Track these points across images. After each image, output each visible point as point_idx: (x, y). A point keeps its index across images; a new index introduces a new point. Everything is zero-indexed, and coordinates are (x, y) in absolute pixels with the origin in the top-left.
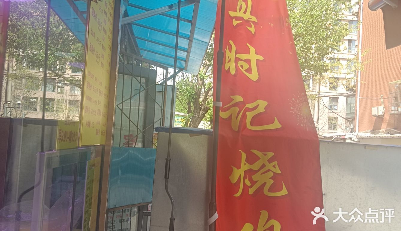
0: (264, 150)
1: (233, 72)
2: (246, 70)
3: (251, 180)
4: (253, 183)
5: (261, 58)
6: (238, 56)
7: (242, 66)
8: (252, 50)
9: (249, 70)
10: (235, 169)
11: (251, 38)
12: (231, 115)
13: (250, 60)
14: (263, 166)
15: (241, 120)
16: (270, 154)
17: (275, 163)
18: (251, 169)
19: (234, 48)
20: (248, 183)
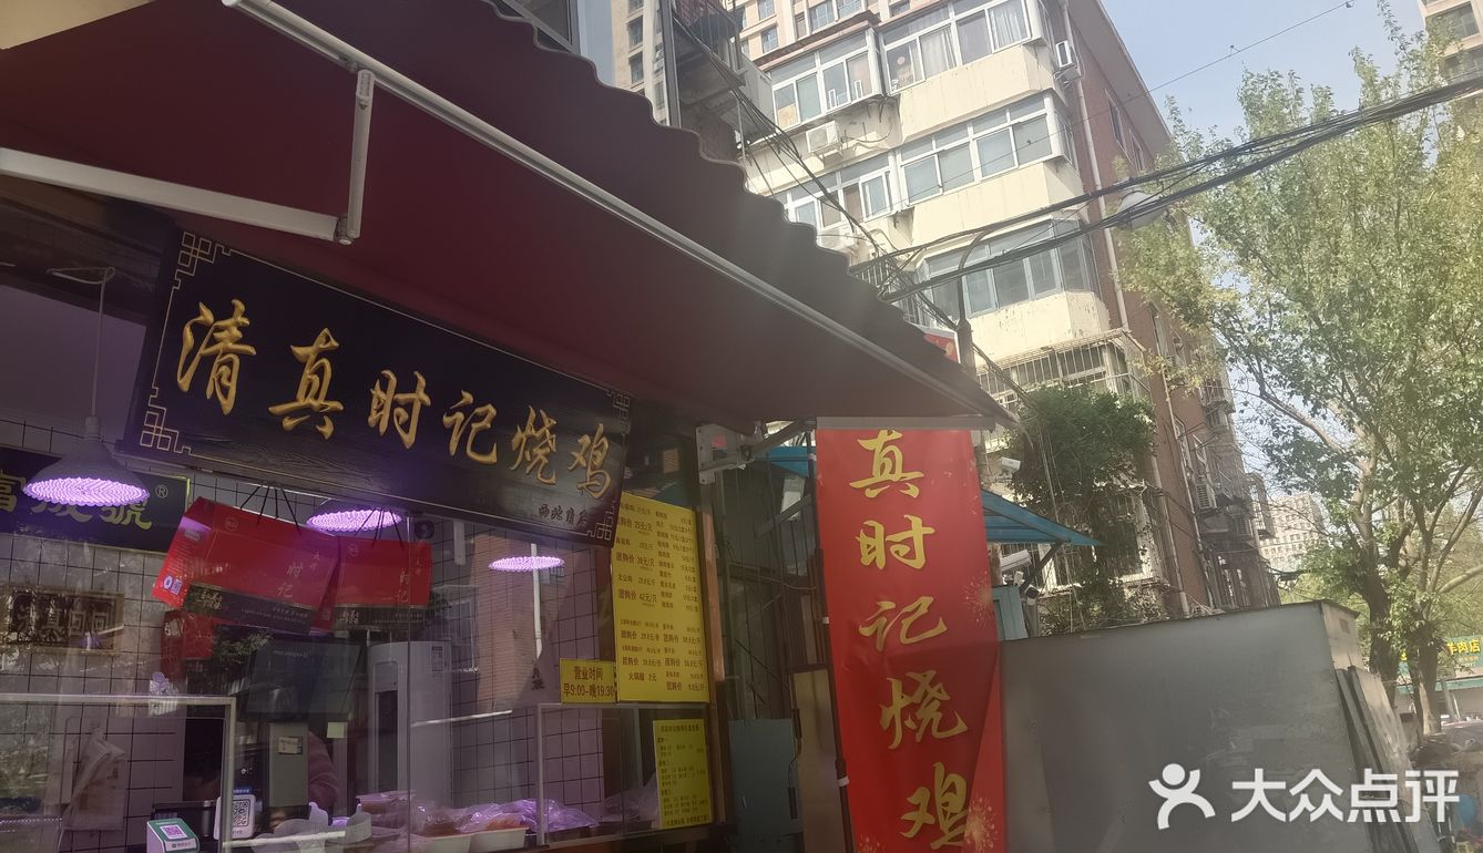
0: (922, 670)
1: (881, 564)
2: (904, 557)
3: (914, 719)
4: (918, 722)
5: (930, 531)
6: (889, 538)
7: (897, 552)
8: (916, 521)
9: (911, 555)
10: (884, 708)
11: (911, 506)
12: (876, 631)
13: (912, 539)
14: (926, 694)
15: (888, 634)
16: (931, 674)
17: (940, 685)
18: (912, 704)
19: (879, 529)
20: (910, 723)
